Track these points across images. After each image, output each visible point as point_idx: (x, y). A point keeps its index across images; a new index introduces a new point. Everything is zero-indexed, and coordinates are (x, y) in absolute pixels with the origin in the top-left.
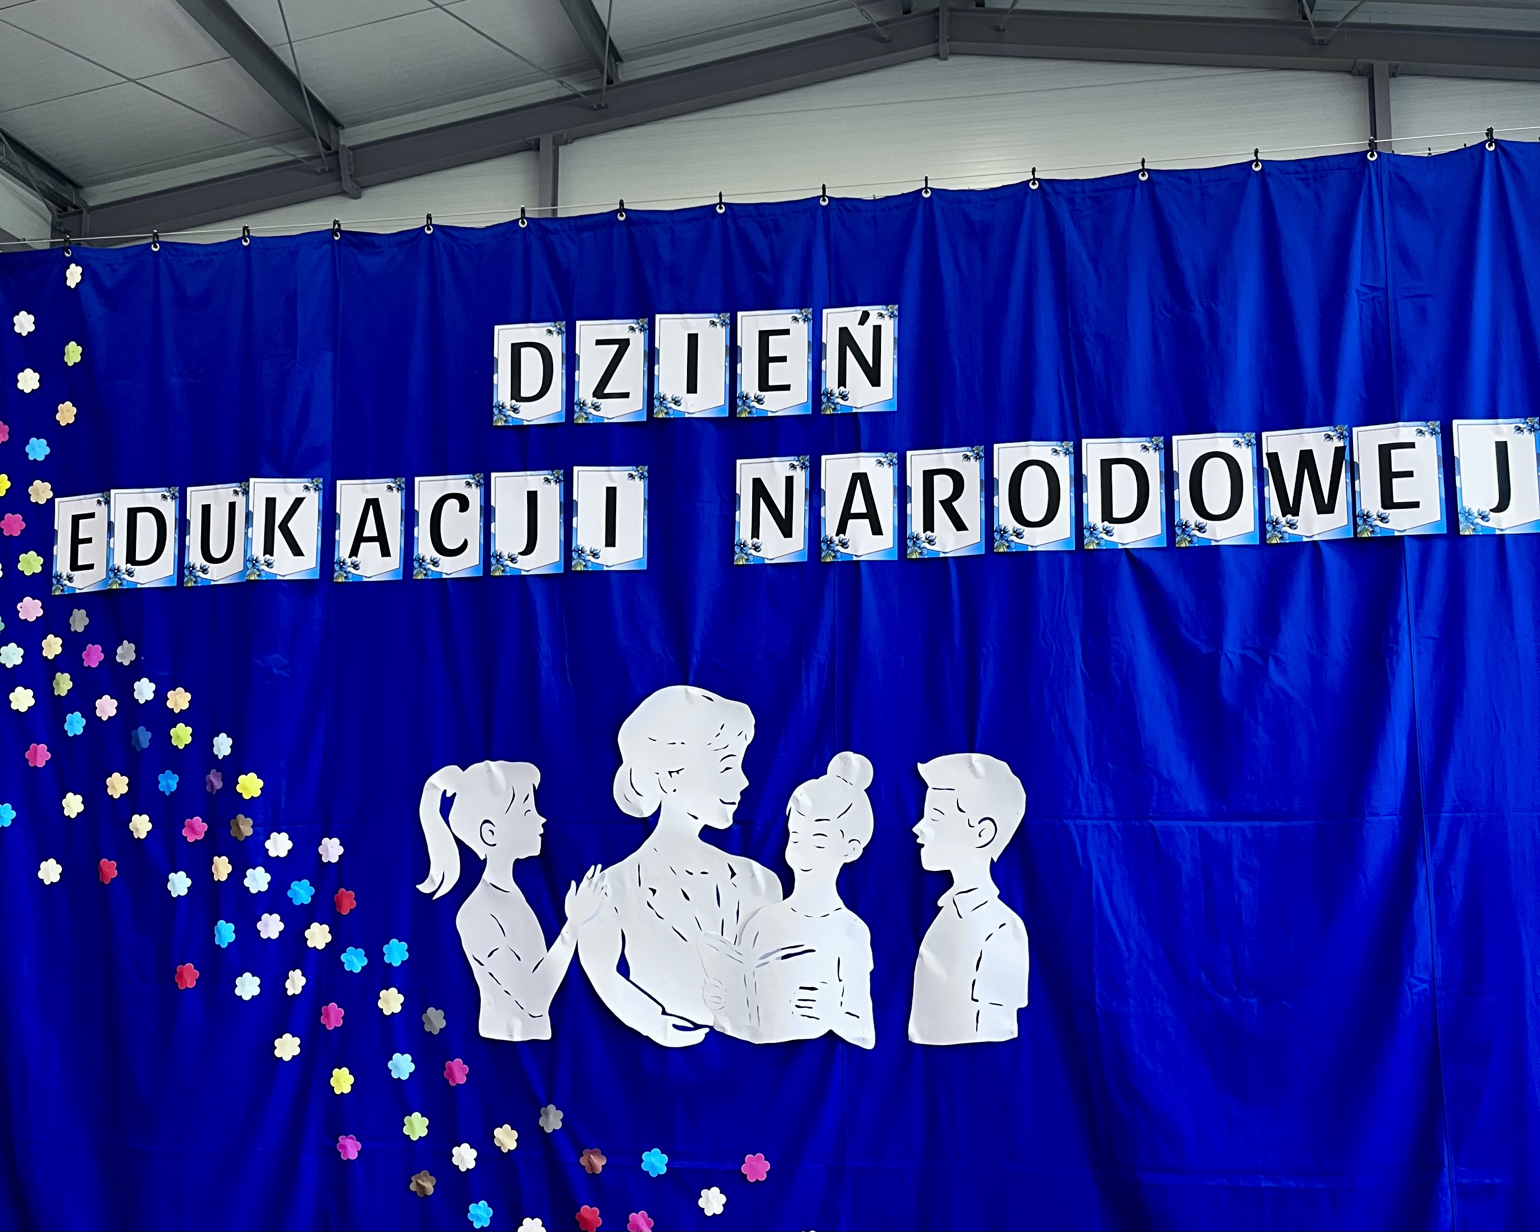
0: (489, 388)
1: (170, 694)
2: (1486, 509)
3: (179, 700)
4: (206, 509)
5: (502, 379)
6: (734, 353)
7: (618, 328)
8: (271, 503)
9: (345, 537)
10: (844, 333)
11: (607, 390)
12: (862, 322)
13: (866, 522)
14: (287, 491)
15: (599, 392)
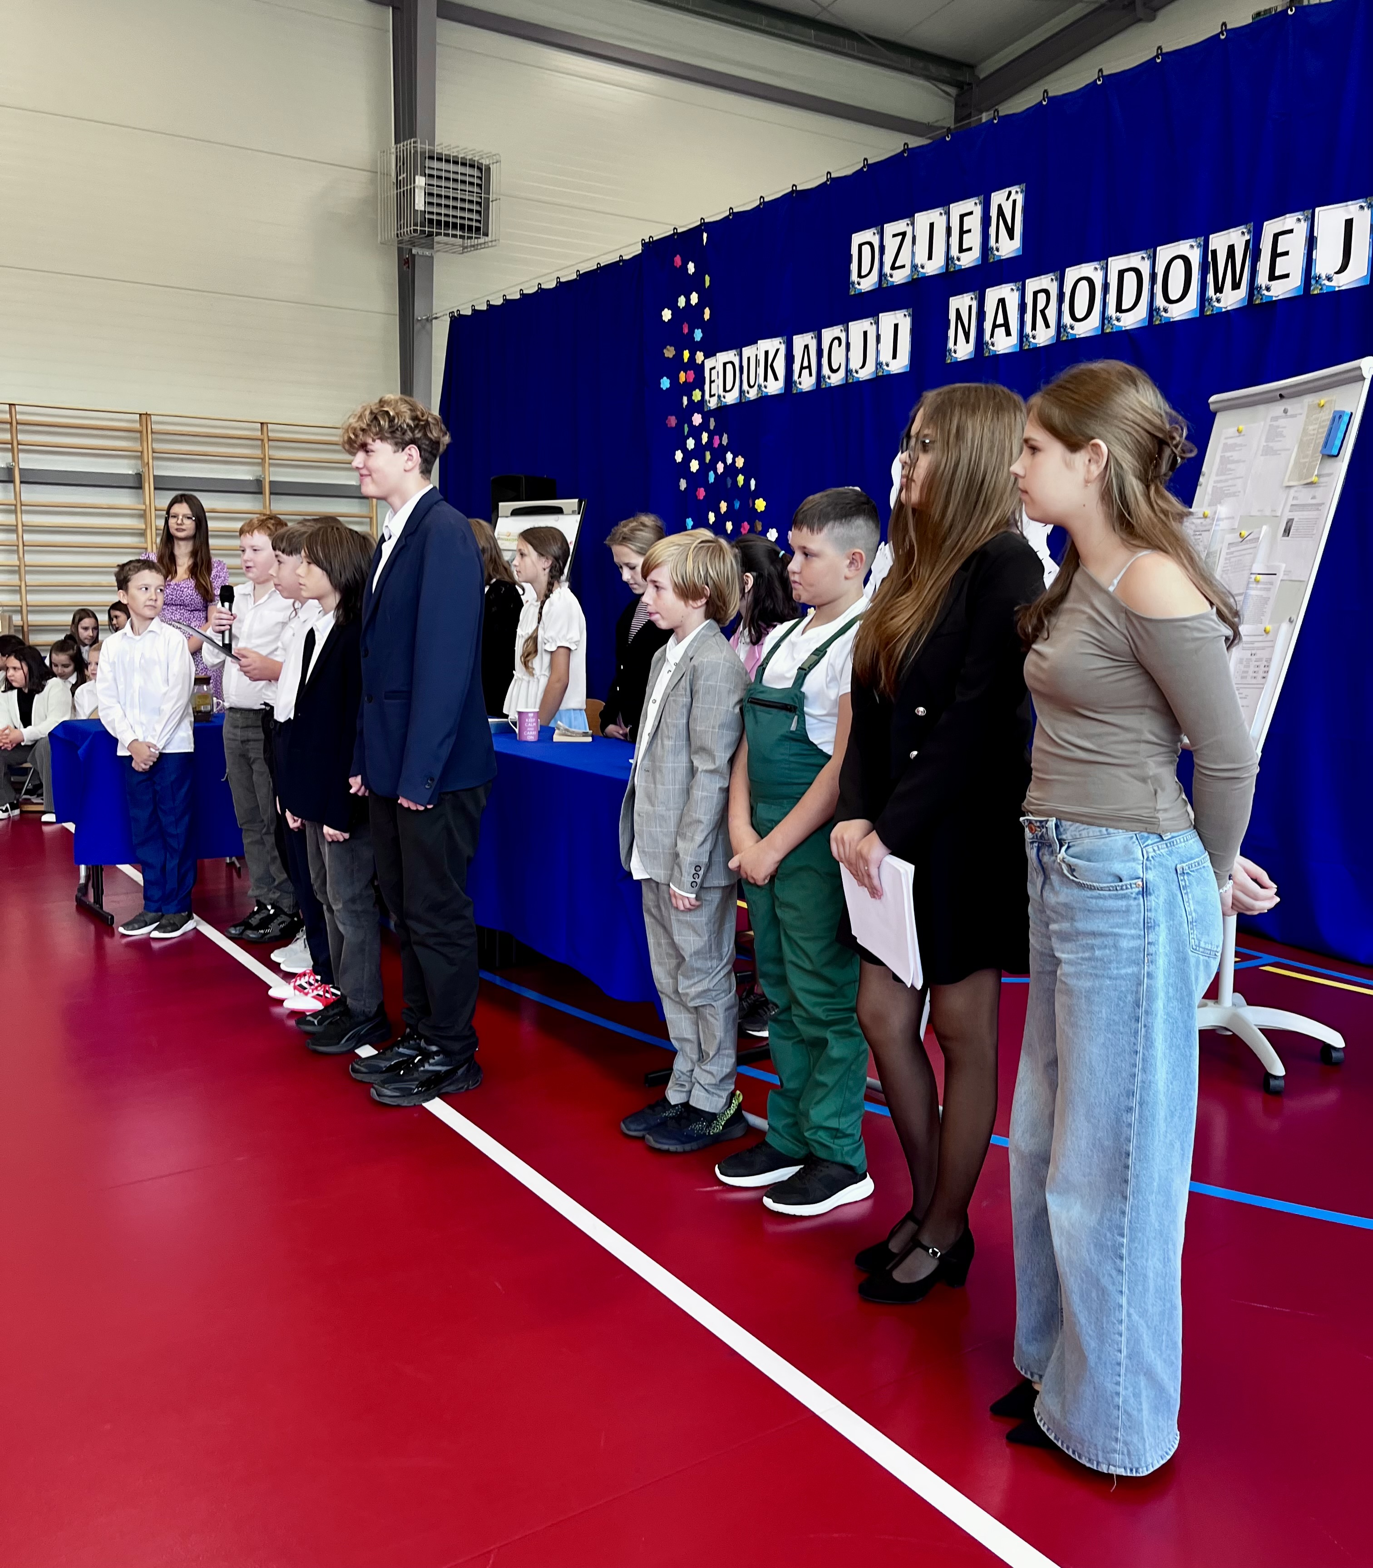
0: (848, 272)
1: (737, 459)
2: (1331, 272)
3: (740, 462)
4: (749, 358)
5: (854, 267)
6: (949, 230)
7: (901, 225)
8: (767, 353)
9: (796, 367)
10: (1000, 206)
11: (896, 265)
12: (1008, 199)
13: (1003, 328)
14: (773, 346)
15: (893, 268)
